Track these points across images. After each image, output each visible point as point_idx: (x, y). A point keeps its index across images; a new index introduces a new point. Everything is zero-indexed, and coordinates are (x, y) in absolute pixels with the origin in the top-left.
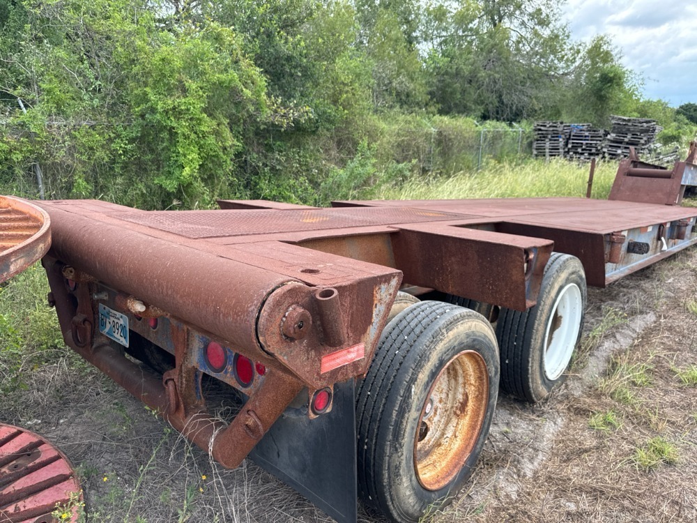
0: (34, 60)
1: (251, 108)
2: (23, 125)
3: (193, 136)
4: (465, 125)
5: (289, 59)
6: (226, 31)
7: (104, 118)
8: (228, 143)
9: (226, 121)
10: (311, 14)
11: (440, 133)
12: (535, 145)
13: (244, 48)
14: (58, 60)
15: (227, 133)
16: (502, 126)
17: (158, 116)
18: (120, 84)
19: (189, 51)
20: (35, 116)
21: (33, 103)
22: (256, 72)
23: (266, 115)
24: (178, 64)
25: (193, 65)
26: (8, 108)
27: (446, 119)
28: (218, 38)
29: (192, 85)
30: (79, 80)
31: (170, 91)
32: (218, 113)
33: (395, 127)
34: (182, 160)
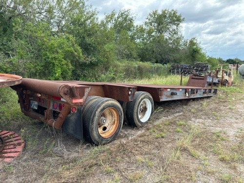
0: (15, 44)
1: (77, 58)
2: (11, 61)
3: (59, 65)
4: (147, 64)
5: (90, 44)
6: (71, 36)
7: (34, 60)
8: (70, 67)
9: (70, 61)
10: (96, 32)
11: (139, 67)
12: (172, 71)
13: (76, 41)
14: (22, 44)
15: (70, 65)
16: (160, 65)
17: (50, 59)
18: (39, 51)
19: (59, 42)
20: (15, 59)
21: (14, 56)
22: (79, 48)
23: (82, 60)
24: (56, 45)
25: (60, 46)
26: (7, 57)
27: (141, 62)
28: (68, 38)
29: (60, 51)
30: (27, 49)
31: (53, 53)
32: (67, 59)
33: (124, 64)
34: (56, 72)
